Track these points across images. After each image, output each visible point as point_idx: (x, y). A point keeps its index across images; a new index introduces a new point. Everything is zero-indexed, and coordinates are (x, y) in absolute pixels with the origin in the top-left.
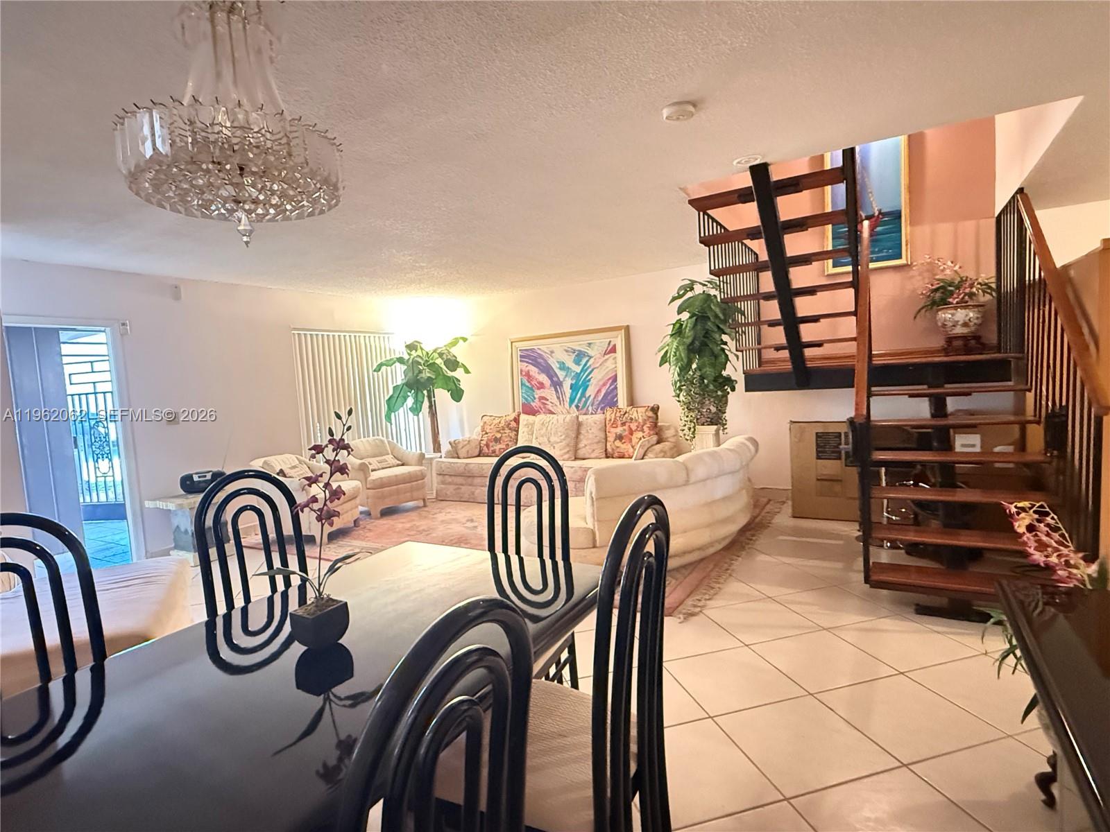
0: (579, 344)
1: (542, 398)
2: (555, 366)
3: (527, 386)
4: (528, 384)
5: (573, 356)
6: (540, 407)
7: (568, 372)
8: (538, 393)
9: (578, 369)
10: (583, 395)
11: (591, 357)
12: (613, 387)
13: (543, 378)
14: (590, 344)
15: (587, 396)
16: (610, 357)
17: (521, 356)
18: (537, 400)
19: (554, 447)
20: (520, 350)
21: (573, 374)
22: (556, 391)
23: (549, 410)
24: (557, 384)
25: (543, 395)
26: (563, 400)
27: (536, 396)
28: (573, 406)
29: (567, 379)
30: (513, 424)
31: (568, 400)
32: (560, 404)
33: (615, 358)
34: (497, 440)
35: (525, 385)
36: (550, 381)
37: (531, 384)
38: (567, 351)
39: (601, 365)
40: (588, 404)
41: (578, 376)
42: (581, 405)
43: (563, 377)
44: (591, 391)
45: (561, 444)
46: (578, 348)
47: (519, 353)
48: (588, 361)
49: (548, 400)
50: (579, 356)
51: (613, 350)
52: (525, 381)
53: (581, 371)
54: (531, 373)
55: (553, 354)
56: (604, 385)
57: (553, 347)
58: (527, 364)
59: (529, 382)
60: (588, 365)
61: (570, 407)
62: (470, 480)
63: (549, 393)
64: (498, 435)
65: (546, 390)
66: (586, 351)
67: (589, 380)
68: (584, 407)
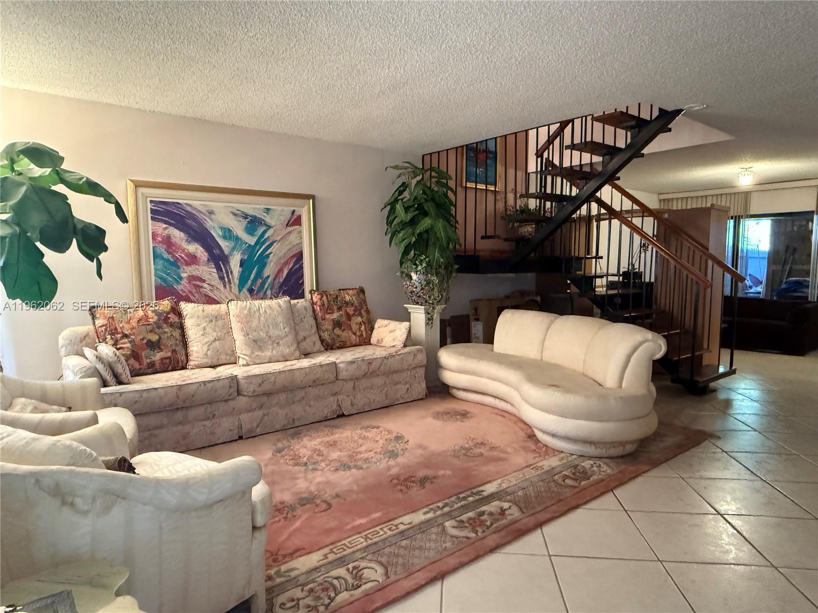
0: (253, 207)
1: (192, 278)
2: (217, 234)
3: (168, 261)
4: (166, 256)
5: (245, 222)
6: (190, 292)
7: (236, 244)
8: (186, 272)
9: (252, 241)
10: (259, 274)
11: (269, 227)
12: (297, 266)
13: (195, 248)
14: (268, 210)
15: (265, 275)
16: (294, 230)
17: (153, 211)
18: (184, 282)
19: (278, 343)
20: (151, 202)
21: (244, 247)
22: (219, 269)
23: (206, 296)
24: (219, 259)
25: (196, 273)
26: (229, 281)
27: (184, 275)
28: (245, 290)
29: (235, 253)
30: (173, 318)
31: (237, 282)
32: (225, 286)
33: (300, 232)
34: (153, 346)
35: (163, 258)
36: (206, 254)
37: (174, 256)
38: (235, 214)
39: (282, 238)
40: (266, 286)
41: (251, 249)
42: (255, 288)
43: (229, 250)
44: (270, 270)
45: (286, 339)
46: (251, 213)
47: (149, 206)
48: (265, 232)
49: (204, 281)
50: (253, 223)
51: (297, 221)
52: (162, 250)
53: (257, 243)
54: (173, 240)
55: (213, 216)
56: (286, 263)
57: (213, 205)
58: (165, 226)
59: (169, 253)
60: (266, 236)
61: (240, 291)
62: (179, 415)
63: (208, 272)
64: (154, 338)
65: (201, 268)
66: (264, 218)
67: (268, 256)
68: (259, 291)
